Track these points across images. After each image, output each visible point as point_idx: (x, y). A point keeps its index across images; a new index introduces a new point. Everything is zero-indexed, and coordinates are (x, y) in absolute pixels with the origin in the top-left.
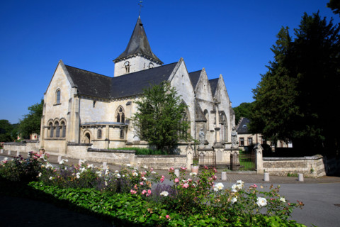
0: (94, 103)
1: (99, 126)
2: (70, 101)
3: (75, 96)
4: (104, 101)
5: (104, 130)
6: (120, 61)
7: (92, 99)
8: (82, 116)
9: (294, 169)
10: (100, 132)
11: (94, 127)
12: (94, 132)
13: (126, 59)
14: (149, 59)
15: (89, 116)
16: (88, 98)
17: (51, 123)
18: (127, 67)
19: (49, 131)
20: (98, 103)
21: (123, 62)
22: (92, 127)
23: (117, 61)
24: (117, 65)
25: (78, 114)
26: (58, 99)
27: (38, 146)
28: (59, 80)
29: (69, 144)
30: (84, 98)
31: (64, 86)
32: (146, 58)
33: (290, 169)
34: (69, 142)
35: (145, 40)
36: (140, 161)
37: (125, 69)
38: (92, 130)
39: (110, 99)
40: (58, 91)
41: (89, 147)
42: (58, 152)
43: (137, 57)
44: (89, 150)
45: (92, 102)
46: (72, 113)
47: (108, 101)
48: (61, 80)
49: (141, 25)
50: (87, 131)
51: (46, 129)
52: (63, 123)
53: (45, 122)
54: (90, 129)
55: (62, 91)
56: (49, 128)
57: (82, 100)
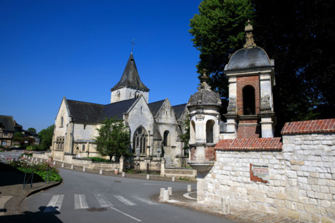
0: (85, 126)
1: (83, 143)
2: (67, 125)
3: (70, 122)
4: (93, 124)
5: (86, 145)
6: (114, 90)
7: (83, 124)
8: (75, 135)
9: (184, 175)
10: (84, 147)
11: (81, 143)
12: (80, 146)
13: (118, 89)
14: (135, 88)
15: (80, 136)
16: (80, 123)
17: (58, 140)
18: (119, 96)
19: (57, 145)
20: (88, 126)
21: (116, 91)
24: (113, 93)
25: (72, 134)
26: (62, 124)
27: (50, 154)
28: (63, 110)
30: (77, 123)
31: (65, 115)
32: (132, 88)
33: (182, 175)
34: (66, 153)
35: (133, 73)
36: (94, 165)
37: (117, 97)
38: (79, 145)
39: (97, 123)
40: (62, 118)
41: (75, 156)
42: (60, 159)
43: (124, 88)
44: (74, 158)
45: (83, 126)
46: (68, 134)
47: (95, 125)
48: (64, 111)
49: (132, 60)
50: (77, 146)
51: (55, 143)
52: (63, 140)
53: (55, 139)
55: (64, 118)
56: (57, 143)
57: (75, 125)
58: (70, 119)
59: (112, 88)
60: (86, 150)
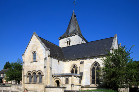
0: (58, 61)
1: (66, 76)
2: (45, 59)
3: (48, 56)
4: (63, 61)
6: (63, 38)
7: (57, 59)
10: (67, 80)
11: (63, 76)
13: (68, 37)
14: (82, 38)
15: (56, 70)
16: (55, 58)
17: (29, 74)
18: (69, 43)
19: (28, 78)
20: (60, 62)
21: (66, 39)
22: (61, 76)
23: (61, 38)
24: (61, 41)
25: (51, 68)
29: (47, 87)
31: (39, 49)
32: (80, 37)
34: (46, 86)
35: (78, 26)
37: (67, 44)
39: (66, 60)
41: (65, 89)
43: (76, 36)
46: (47, 67)
47: (65, 61)
48: (37, 46)
50: (57, 79)
51: (26, 77)
52: (40, 73)
53: (25, 73)
54: (59, 78)
55: (37, 53)
56: (28, 77)
57: (53, 59)
58: (48, 53)
59: (60, 37)
60: (70, 83)
